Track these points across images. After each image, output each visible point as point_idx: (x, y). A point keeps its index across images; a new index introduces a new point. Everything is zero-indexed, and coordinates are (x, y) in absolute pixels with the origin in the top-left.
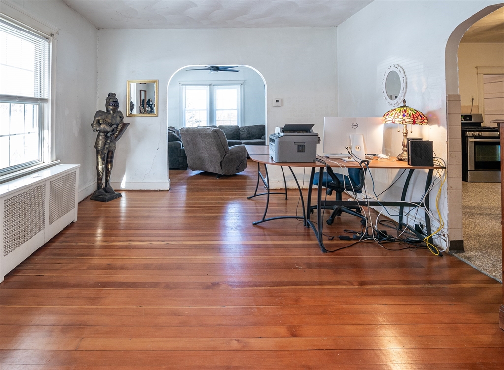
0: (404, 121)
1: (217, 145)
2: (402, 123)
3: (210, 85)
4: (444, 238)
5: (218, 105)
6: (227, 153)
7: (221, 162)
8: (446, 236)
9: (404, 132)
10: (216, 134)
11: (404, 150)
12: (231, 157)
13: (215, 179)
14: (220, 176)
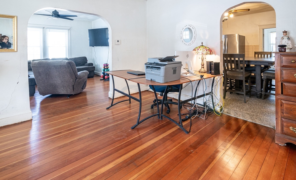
0: (207, 53)
1: (71, 73)
2: (206, 54)
3: (43, 28)
4: (219, 106)
5: (49, 43)
6: (77, 78)
7: (73, 86)
8: (219, 105)
9: (202, 58)
10: (69, 65)
11: (202, 67)
12: (79, 81)
13: (67, 99)
14: (70, 96)
